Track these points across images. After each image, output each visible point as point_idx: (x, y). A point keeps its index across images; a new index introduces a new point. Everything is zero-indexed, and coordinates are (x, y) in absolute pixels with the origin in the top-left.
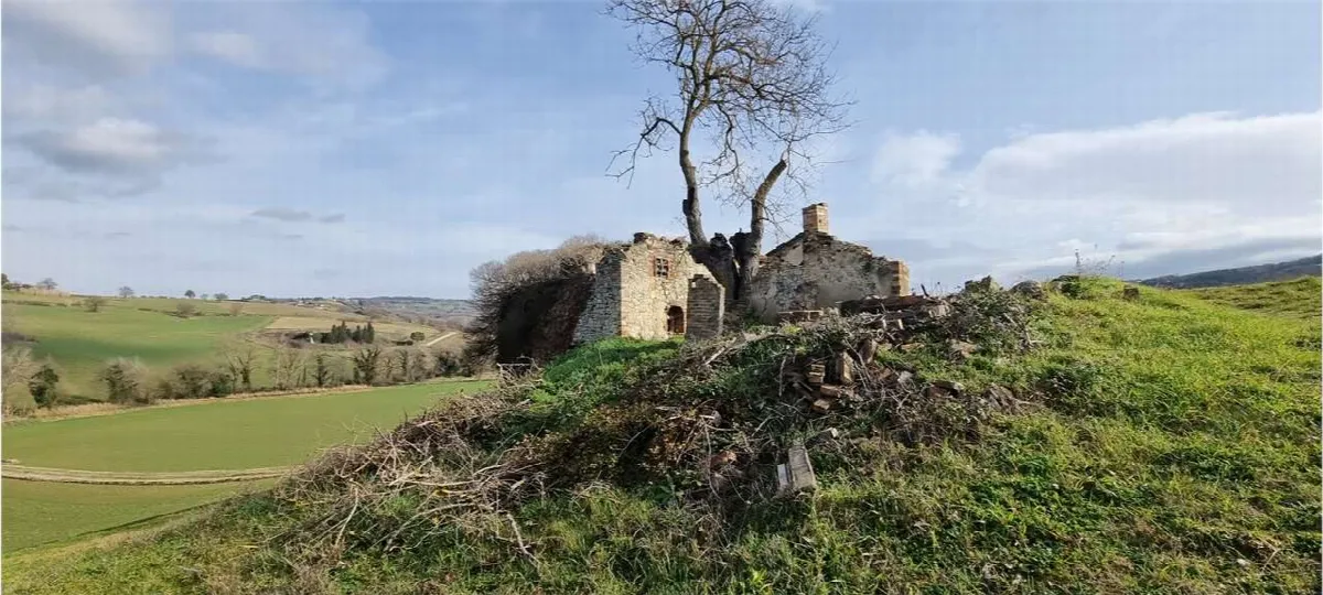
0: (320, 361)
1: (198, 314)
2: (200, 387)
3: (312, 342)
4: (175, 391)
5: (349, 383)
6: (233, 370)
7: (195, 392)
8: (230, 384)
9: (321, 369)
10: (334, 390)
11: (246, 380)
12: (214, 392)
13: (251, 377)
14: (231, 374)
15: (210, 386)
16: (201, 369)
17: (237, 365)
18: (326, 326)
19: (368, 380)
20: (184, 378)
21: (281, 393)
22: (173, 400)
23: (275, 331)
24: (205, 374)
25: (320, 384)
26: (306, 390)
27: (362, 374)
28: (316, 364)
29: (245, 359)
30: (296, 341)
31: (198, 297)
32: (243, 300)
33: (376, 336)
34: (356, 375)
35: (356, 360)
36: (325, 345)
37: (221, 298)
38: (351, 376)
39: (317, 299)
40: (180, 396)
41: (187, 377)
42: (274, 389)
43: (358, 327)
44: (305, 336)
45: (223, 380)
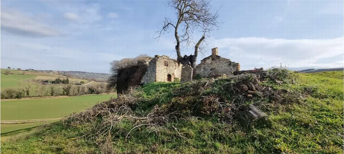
0: (52, 89)
1: (12, 74)
2: (13, 95)
3: (49, 83)
4: (5, 96)
5: (61, 95)
6: (24, 91)
7: (11, 97)
8: (23, 95)
9: (52, 91)
10: (57, 97)
11: (28, 94)
12: (18, 97)
13: (29, 93)
14: (23, 92)
15: (16, 95)
16: (13, 90)
17: (25, 90)
18: (54, 79)
19: (67, 94)
20: (8, 92)
21: (39, 98)
22: (5, 99)
23: (37, 80)
24: (14, 91)
25: (52, 95)
26: (48, 97)
27: (65, 93)
28: (51, 89)
29: (28, 87)
30: (44, 83)
31: (12, 69)
32: (26, 70)
33: (70, 82)
34: (64, 93)
35: (64, 89)
36: (53, 84)
37: (19, 69)
38: (62, 93)
39: (50, 71)
40: (6, 98)
41: (9, 92)
42: (37, 96)
43: (64, 79)
44: (47, 81)
45: (20, 94)
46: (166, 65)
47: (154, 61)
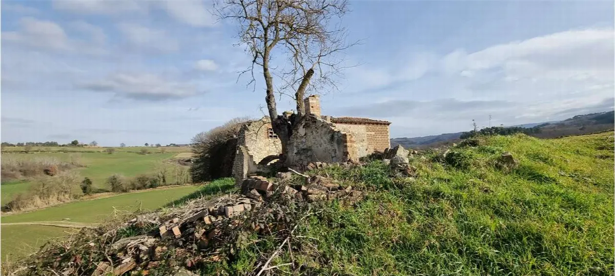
1: (149, 153)
2: (146, 184)
3: (191, 163)
4: (137, 186)
6: (159, 177)
7: (145, 187)
8: (158, 183)
11: (164, 181)
12: (151, 186)
13: (166, 179)
14: (158, 178)
15: (150, 184)
16: (147, 177)
17: (161, 175)
20: (140, 181)
21: (178, 185)
22: (136, 190)
23: (178, 159)
24: (148, 178)
26: (188, 184)
29: (163, 172)
30: (186, 163)
31: (149, 146)
32: (167, 146)
37: (158, 146)
40: (138, 189)
41: (141, 180)
42: (175, 184)
44: (189, 160)
45: (155, 181)
46: (270, 136)
47: (245, 127)
